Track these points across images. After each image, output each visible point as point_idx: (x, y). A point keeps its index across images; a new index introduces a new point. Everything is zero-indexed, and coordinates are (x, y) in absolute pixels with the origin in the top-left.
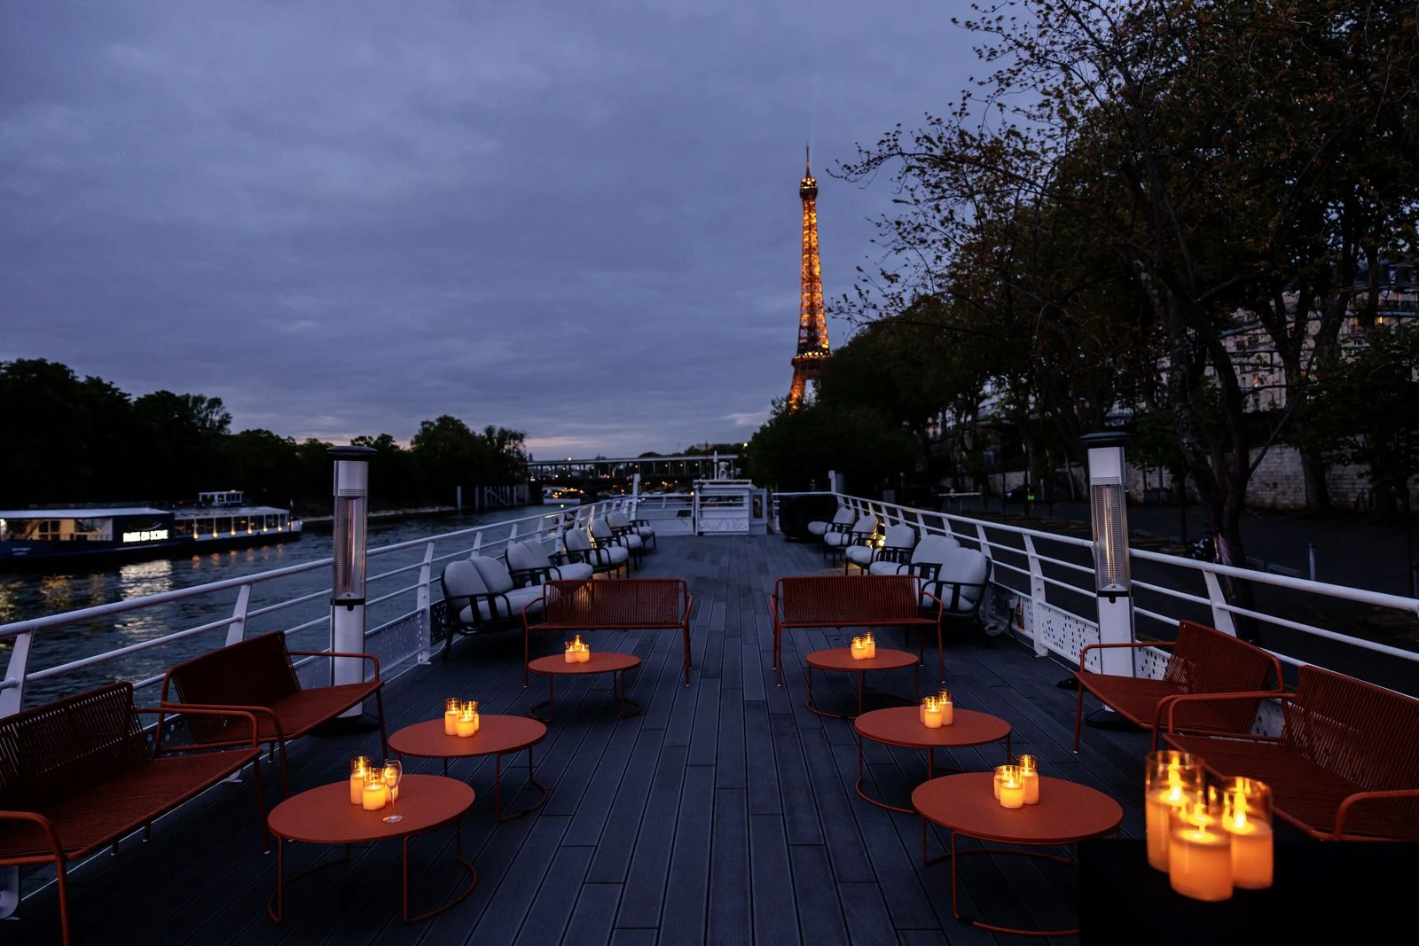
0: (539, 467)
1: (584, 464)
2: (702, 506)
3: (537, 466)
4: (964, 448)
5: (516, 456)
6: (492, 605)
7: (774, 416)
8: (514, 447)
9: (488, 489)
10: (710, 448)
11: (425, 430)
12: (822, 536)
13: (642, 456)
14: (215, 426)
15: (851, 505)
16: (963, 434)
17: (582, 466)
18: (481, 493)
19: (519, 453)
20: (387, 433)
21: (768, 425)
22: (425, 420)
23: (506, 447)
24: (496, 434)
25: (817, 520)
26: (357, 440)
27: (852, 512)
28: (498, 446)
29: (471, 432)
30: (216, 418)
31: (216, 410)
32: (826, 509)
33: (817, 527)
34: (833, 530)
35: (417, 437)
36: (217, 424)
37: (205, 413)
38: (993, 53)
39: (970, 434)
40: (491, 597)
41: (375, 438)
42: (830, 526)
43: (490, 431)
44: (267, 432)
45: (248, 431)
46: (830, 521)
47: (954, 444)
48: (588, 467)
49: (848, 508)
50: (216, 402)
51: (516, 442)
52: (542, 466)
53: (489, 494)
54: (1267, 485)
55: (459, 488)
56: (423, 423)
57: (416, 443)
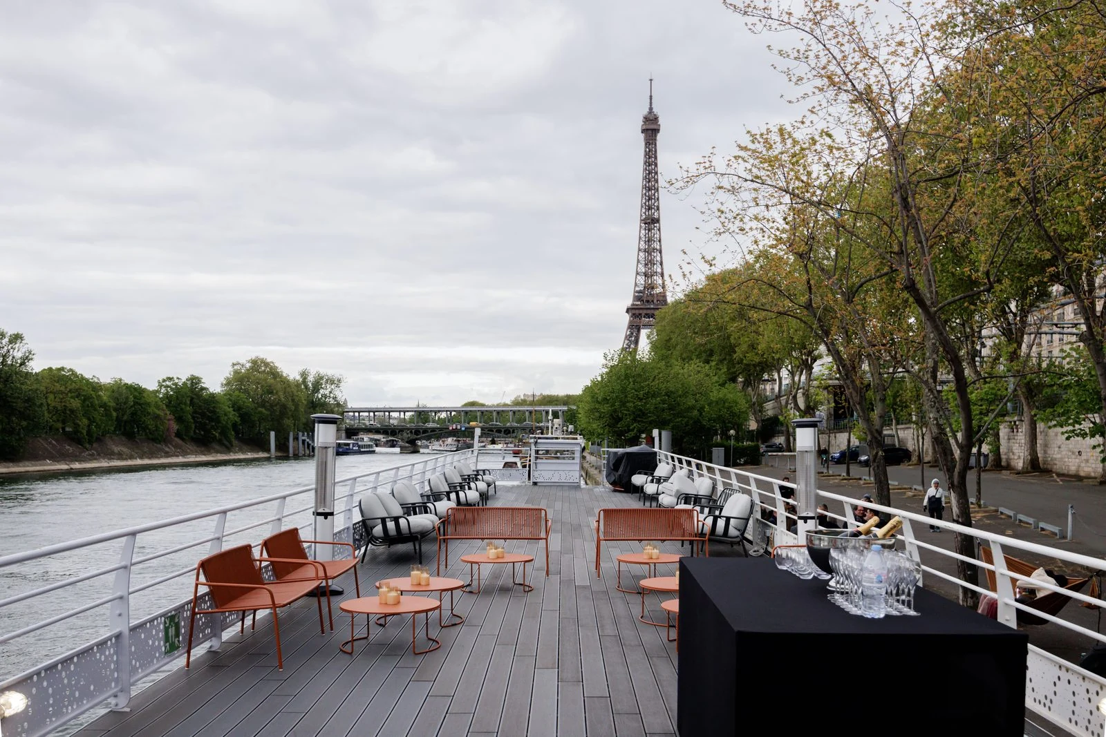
0: (357, 414)
1: (405, 412)
2: (537, 458)
3: (354, 412)
4: (797, 407)
5: (332, 402)
6: (397, 524)
7: (607, 370)
8: (330, 392)
9: (303, 435)
10: (537, 398)
11: (236, 372)
12: (642, 487)
13: (466, 405)
14: (17, 363)
15: (670, 461)
16: (797, 393)
17: (402, 413)
18: (296, 438)
19: (335, 398)
20: (196, 375)
21: (599, 379)
22: (235, 362)
23: (322, 391)
24: (311, 379)
25: (640, 473)
26: (164, 381)
27: (670, 467)
28: (313, 391)
29: (285, 375)
30: (18, 355)
31: (17, 345)
32: (647, 464)
33: (638, 479)
34: (652, 481)
35: (227, 379)
36: (19, 361)
37: (6, 348)
38: (800, 79)
39: (804, 394)
40: (396, 519)
41: (184, 380)
42: (650, 478)
43: (304, 375)
44: (71, 370)
45: (50, 369)
46: (652, 474)
47: (787, 403)
48: (408, 414)
49: (668, 463)
50: (17, 338)
51: (333, 387)
52: (359, 412)
53: (304, 441)
54: (1073, 453)
55: (272, 434)
56: (234, 365)
57: (226, 385)
